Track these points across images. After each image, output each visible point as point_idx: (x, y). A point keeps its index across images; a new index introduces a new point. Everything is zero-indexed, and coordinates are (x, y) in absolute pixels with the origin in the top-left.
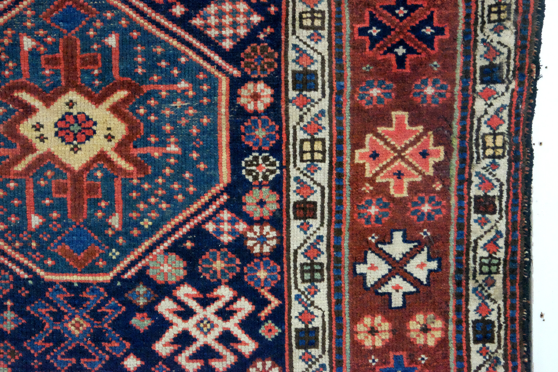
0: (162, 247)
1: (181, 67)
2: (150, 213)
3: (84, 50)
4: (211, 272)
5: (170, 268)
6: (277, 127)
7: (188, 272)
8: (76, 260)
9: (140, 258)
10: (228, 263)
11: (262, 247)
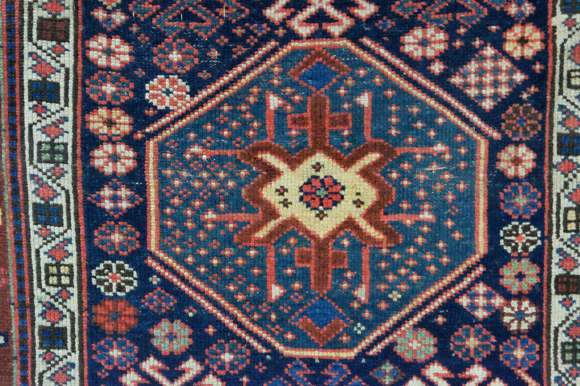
0: (411, 322)
1: (439, 129)
2: (400, 285)
3: (333, 110)
4: (464, 350)
5: (419, 345)
6: (539, 195)
7: (438, 349)
8: (318, 335)
9: (387, 334)
10: (482, 340)
11: (519, 324)
